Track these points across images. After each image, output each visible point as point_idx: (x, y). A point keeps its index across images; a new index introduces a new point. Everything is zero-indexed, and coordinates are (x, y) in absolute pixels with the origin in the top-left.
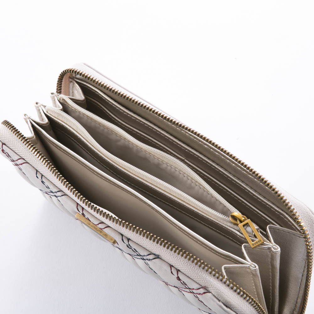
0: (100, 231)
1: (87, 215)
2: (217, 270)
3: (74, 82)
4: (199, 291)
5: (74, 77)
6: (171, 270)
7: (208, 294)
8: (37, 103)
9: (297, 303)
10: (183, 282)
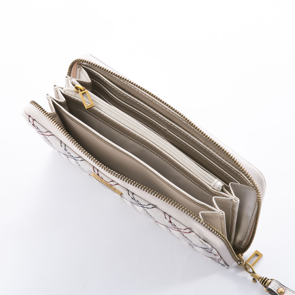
0: (110, 186)
1: (101, 175)
2: (196, 215)
3: (82, 68)
4: (185, 231)
5: (81, 64)
6: (165, 216)
7: (192, 233)
8: (55, 86)
9: (247, 232)
10: (174, 224)
